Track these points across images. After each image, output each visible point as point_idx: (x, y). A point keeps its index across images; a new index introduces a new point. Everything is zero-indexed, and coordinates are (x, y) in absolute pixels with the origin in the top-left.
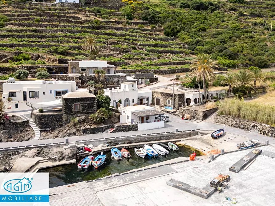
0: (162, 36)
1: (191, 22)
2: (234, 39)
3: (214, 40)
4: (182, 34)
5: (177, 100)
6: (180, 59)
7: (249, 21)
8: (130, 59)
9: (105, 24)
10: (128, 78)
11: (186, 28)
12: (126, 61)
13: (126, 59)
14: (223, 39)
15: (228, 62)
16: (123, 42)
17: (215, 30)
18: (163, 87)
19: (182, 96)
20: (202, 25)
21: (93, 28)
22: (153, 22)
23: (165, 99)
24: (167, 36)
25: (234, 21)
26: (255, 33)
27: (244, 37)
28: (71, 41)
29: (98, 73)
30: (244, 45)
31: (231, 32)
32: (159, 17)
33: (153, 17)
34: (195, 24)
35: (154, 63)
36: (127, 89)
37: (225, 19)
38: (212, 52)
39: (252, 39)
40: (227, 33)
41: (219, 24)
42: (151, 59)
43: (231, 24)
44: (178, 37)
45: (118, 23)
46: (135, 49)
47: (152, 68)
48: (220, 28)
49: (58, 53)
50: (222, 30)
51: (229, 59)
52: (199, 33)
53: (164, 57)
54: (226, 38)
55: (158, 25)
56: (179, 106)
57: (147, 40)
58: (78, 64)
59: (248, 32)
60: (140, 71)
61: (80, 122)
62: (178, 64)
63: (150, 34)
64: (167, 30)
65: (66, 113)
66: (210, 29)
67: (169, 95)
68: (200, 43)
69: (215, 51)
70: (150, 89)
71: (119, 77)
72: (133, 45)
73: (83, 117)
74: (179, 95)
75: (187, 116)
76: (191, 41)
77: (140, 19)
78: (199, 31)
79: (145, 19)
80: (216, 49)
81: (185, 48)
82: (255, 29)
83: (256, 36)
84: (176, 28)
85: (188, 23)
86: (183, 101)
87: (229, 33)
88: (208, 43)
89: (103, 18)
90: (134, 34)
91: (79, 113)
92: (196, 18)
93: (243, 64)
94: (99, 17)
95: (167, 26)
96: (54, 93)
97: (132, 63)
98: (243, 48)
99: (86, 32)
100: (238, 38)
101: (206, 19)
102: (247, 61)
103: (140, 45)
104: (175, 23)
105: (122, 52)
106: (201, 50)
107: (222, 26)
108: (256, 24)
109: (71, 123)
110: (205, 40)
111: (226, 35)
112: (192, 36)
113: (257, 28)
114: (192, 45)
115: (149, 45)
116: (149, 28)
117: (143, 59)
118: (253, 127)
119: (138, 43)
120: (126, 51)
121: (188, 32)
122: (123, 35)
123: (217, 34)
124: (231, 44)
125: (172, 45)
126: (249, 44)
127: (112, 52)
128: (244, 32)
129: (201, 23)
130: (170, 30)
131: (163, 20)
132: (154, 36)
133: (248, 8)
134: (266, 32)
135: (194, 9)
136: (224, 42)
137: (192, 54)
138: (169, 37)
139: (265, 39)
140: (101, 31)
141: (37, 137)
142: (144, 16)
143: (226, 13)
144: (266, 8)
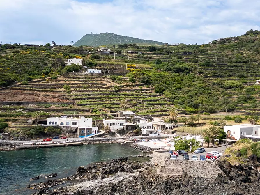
0: (154, 93)
1: (172, 83)
2: (198, 95)
3: (186, 96)
4: (166, 92)
5: (162, 127)
6: (164, 108)
7: (211, 81)
8: (139, 109)
9: (121, 88)
10: (142, 119)
11: (168, 87)
12: (137, 110)
13: (137, 109)
14: (191, 95)
15: (192, 109)
16: (134, 100)
17: (187, 88)
18: (156, 122)
19: (164, 126)
20: (179, 85)
21: (115, 91)
22: (147, 83)
23: (158, 127)
24: (156, 93)
25: (201, 82)
26: (213, 90)
27: (205, 93)
28: (108, 100)
29: (132, 117)
30: (204, 99)
31: (197, 90)
32: (151, 80)
33: (148, 81)
34: (174, 85)
35: (151, 111)
36: (143, 123)
37: (195, 80)
38: (183, 104)
39: (210, 95)
40: (195, 91)
41: (190, 84)
42: (149, 109)
43: (198, 84)
44: (163, 94)
45: (127, 86)
46: (140, 103)
47: (150, 114)
48: (191, 87)
49: (107, 107)
50: (192, 88)
51: (193, 108)
52: (177, 91)
53: (156, 108)
54: (193, 94)
55: (150, 86)
56: (163, 129)
57: (146, 97)
58: (122, 113)
59: (208, 90)
60: (145, 115)
61: (131, 133)
62: (164, 111)
63: (147, 93)
64: (157, 89)
65: (127, 130)
66: (184, 87)
67: (159, 125)
68: (177, 97)
69: (185, 103)
70: (151, 123)
71: (138, 118)
72: (139, 101)
73: (131, 131)
74: (163, 125)
75: (166, 133)
76: (171, 97)
77: (139, 82)
78: (176, 89)
79: (143, 82)
80: (186, 102)
81: (168, 101)
82: (213, 87)
83: (213, 92)
84: (162, 88)
85: (170, 84)
86: (165, 128)
87: (196, 91)
88: (182, 98)
89: (118, 83)
90: (138, 94)
91: (130, 130)
92: (175, 79)
93: (201, 111)
94: (116, 83)
95: (157, 86)
96: (120, 124)
97: (140, 112)
98: (203, 101)
99: (113, 94)
100: (201, 94)
101: (182, 80)
102: (204, 109)
103: (143, 101)
104: (162, 84)
105: (134, 105)
106: (177, 102)
107: (192, 85)
108: (214, 84)
109: (128, 133)
110: (180, 96)
111: (193, 92)
112: (172, 93)
113: (215, 86)
114: (172, 99)
115: (147, 101)
117: (145, 109)
118: (187, 135)
119: (141, 100)
120: (136, 105)
121: (169, 90)
122: (133, 95)
123: (188, 91)
124: (196, 98)
125: (160, 99)
126: (207, 98)
127: (129, 106)
128: (206, 89)
129: (179, 83)
130: (158, 89)
131: (154, 82)
132: (149, 94)
133: (213, 70)
134: (220, 89)
135: (175, 72)
136: (192, 97)
137: (172, 104)
138: (158, 94)
139: (218, 95)
140: (120, 93)
141: (119, 136)
142: (142, 80)
143: (196, 75)
144: (226, 69)
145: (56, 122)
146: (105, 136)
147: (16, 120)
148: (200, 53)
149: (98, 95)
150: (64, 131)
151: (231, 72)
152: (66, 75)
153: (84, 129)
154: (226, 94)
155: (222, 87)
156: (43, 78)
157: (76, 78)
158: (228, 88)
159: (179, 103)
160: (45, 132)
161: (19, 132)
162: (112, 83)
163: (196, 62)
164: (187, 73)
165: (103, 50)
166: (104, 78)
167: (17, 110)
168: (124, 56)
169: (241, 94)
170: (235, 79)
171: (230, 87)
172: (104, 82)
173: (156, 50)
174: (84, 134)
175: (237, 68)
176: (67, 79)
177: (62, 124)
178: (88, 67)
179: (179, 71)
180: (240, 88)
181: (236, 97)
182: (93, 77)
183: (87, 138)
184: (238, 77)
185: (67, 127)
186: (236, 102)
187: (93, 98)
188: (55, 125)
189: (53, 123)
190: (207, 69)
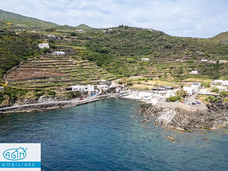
3: (113, 67)
4: (103, 65)
6: (109, 75)
7: (121, 59)
11: (103, 63)
17: (112, 63)
20: (107, 61)
21: (82, 66)
22: (91, 60)
30: (122, 69)
32: (93, 58)
34: (105, 61)
37: (113, 58)
43: (116, 60)
44: (102, 67)
45: (84, 63)
49: (86, 77)
50: (114, 63)
51: (120, 74)
52: (108, 65)
53: (106, 76)
54: (116, 66)
55: (93, 62)
58: (101, 81)
62: (110, 77)
63: (94, 66)
66: (110, 62)
68: (110, 69)
76: (107, 68)
80: (115, 71)
83: (124, 65)
85: (103, 60)
87: (117, 64)
88: (112, 69)
89: (78, 61)
90: (92, 67)
95: (97, 62)
96: (105, 87)
98: (122, 70)
99: (82, 68)
100: (120, 66)
101: (107, 58)
102: (125, 75)
106: (111, 72)
107: (113, 61)
108: (123, 60)
109: (111, 92)
112: (106, 66)
113: (124, 61)
114: (108, 70)
116: (92, 64)
118: (136, 90)
122: (91, 69)
123: (113, 65)
124: (119, 69)
125: (102, 70)
128: (121, 63)
130: (99, 64)
132: (96, 67)
133: (118, 51)
134: (127, 63)
135: (101, 53)
136: (116, 68)
137: (109, 73)
138: (99, 67)
139: (127, 66)
140: (84, 67)
141: (109, 94)
142: (88, 58)
143: (112, 55)
144: (124, 51)
145: (77, 89)
146: (103, 94)
147: (55, 89)
148: (106, 40)
149: (75, 69)
150: (82, 93)
151: (126, 52)
152: (44, 55)
153: (93, 91)
154: (131, 66)
155: (127, 62)
156: (32, 58)
157: (51, 57)
158: (130, 63)
159: (113, 72)
160: (75, 94)
161: (65, 96)
162: (75, 61)
163: (108, 46)
164: (108, 53)
165: (51, 36)
166: (69, 57)
167: (48, 82)
168: (65, 40)
169: (138, 66)
170: (131, 57)
171: (131, 62)
172: (71, 61)
173: (76, 35)
174: (93, 94)
175: (128, 50)
176: (47, 58)
177: (80, 89)
178: (53, 49)
179: (103, 52)
180: (136, 62)
181: (136, 68)
182: (61, 56)
183: (95, 96)
184: (131, 56)
185: (83, 91)
186: (138, 71)
187: (74, 72)
188: (76, 90)
189: (76, 89)
190: (115, 51)
